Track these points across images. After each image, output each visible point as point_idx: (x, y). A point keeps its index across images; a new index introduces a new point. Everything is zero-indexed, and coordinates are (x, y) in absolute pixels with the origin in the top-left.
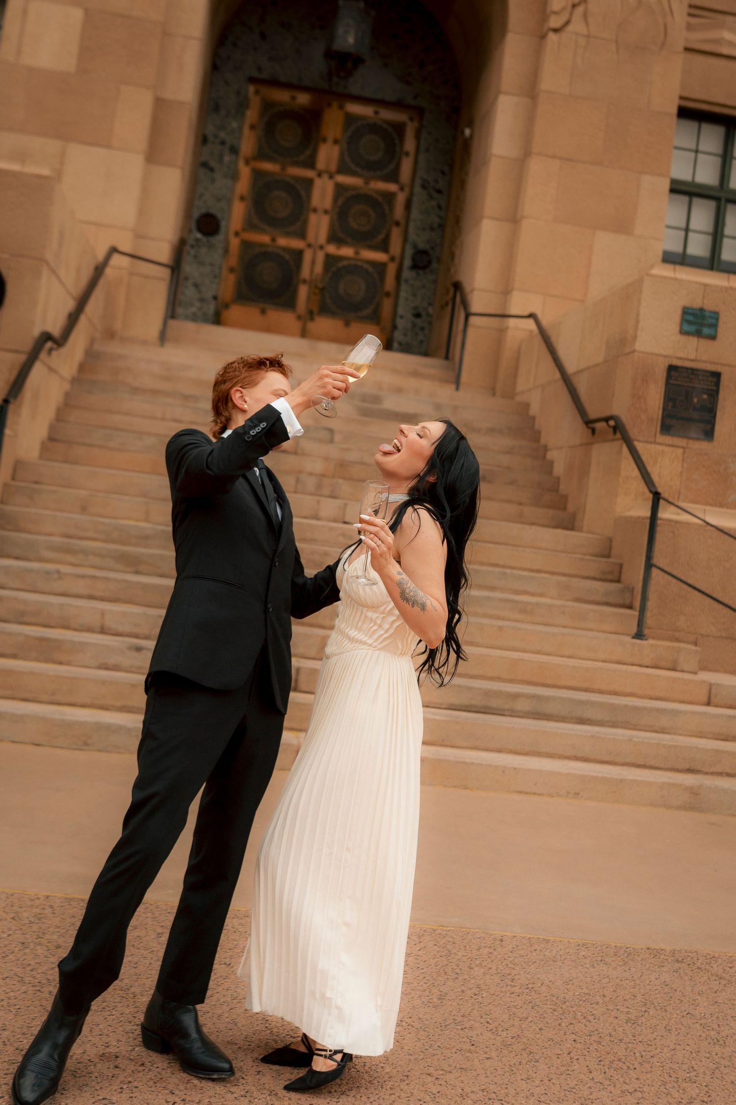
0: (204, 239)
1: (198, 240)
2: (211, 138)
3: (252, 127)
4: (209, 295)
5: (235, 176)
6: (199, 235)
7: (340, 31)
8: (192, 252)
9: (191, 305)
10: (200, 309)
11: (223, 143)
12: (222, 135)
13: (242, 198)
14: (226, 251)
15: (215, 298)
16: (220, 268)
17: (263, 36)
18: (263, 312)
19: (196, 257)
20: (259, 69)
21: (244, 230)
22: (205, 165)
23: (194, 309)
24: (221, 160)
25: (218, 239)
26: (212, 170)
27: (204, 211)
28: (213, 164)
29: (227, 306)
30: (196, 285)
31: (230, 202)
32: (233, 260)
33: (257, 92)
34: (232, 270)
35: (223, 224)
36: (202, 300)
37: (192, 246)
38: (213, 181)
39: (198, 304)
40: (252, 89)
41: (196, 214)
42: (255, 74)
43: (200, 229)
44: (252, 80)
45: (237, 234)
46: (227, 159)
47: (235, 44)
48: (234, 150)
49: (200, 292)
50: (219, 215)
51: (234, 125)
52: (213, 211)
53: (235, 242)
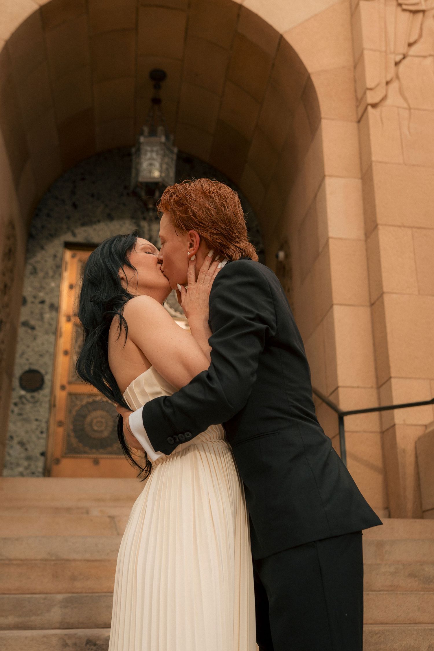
0: (28, 395)
1: (21, 397)
2: (29, 299)
3: (71, 287)
4: (37, 452)
5: (56, 332)
6: (23, 393)
7: (145, 165)
8: (16, 410)
9: (18, 465)
10: (26, 468)
11: (43, 302)
12: (41, 294)
13: (66, 353)
14: (52, 406)
15: (43, 454)
16: (47, 422)
17: (75, 206)
18: (96, 462)
19: (20, 414)
20: (74, 235)
21: (70, 383)
22: (25, 324)
23: (21, 469)
24: (42, 318)
25: (43, 394)
26: (33, 328)
27: (26, 368)
28: (32, 322)
29: (57, 461)
30: (22, 444)
31: (54, 357)
32: (61, 415)
33: (73, 256)
34: (60, 424)
35: (47, 378)
36: (29, 458)
37: (16, 404)
38: (35, 338)
39: (26, 463)
40: (68, 254)
41: (18, 372)
42: (70, 238)
43: (23, 387)
44: (69, 245)
45: (63, 388)
46: (47, 316)
47: (48, 215)
48: (55, 308)
49: (26, 449)
50: (43, 371)
51: (53, 285)
52: (35, 367)
53: (61, 396)
